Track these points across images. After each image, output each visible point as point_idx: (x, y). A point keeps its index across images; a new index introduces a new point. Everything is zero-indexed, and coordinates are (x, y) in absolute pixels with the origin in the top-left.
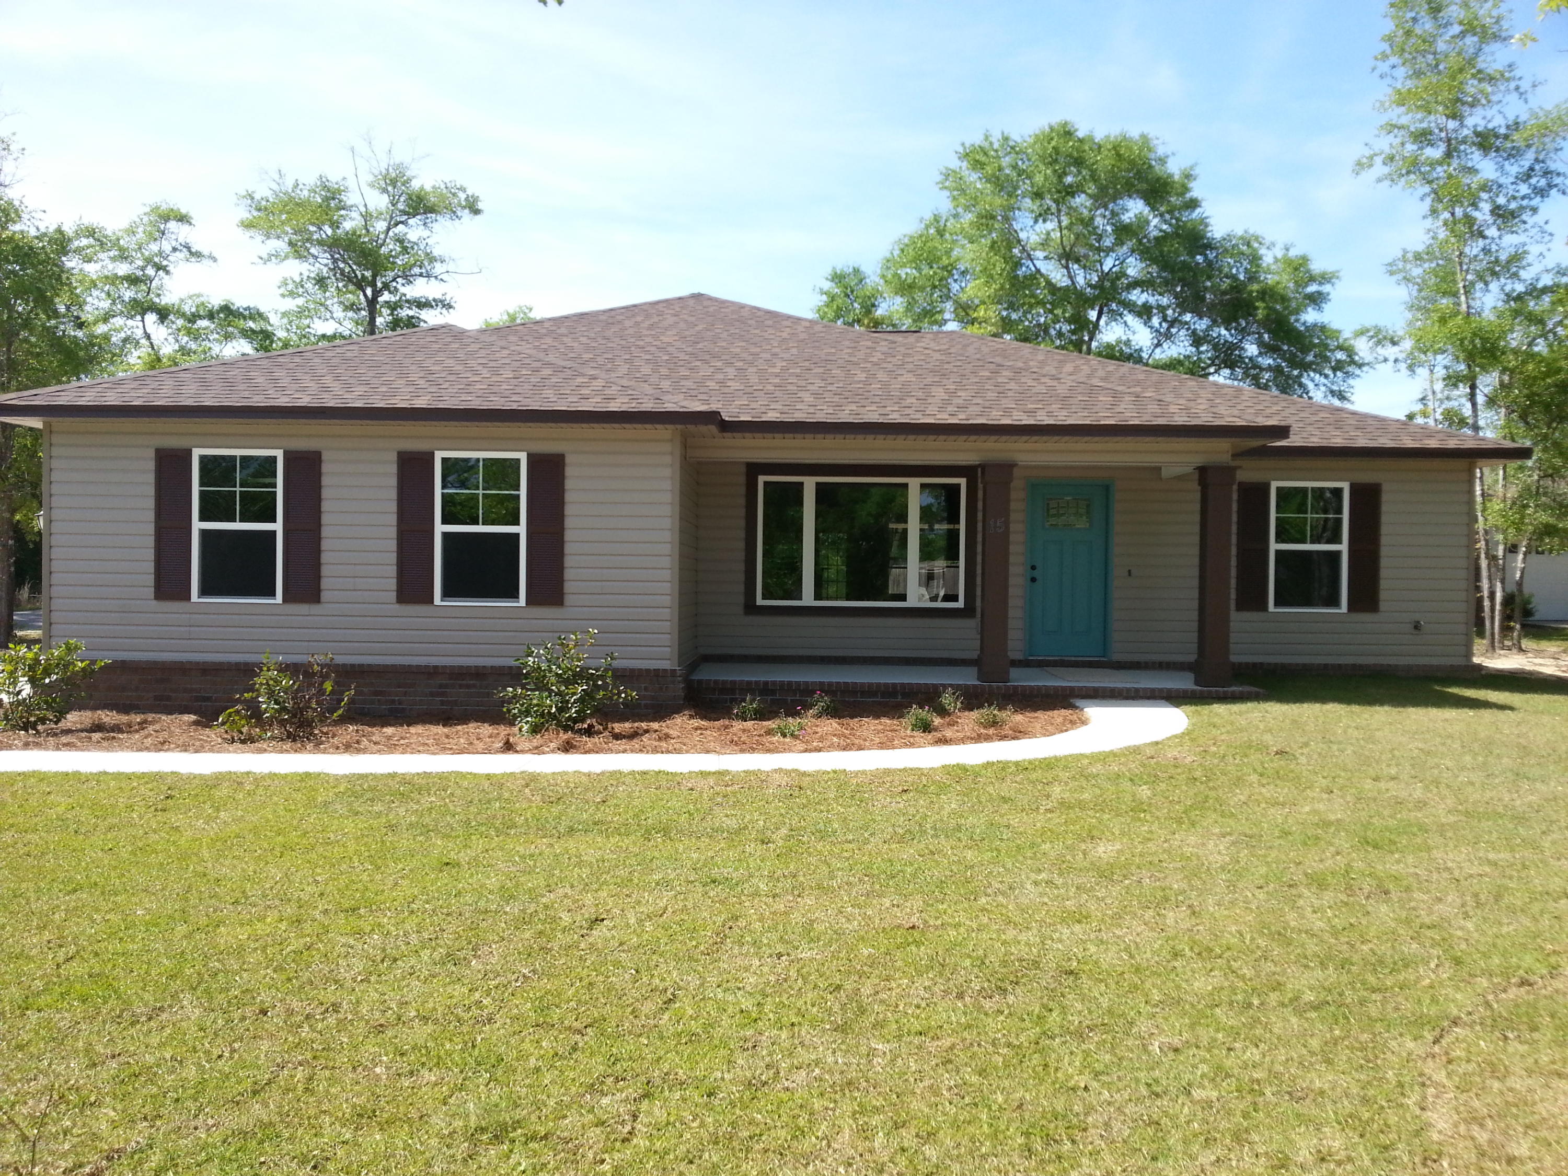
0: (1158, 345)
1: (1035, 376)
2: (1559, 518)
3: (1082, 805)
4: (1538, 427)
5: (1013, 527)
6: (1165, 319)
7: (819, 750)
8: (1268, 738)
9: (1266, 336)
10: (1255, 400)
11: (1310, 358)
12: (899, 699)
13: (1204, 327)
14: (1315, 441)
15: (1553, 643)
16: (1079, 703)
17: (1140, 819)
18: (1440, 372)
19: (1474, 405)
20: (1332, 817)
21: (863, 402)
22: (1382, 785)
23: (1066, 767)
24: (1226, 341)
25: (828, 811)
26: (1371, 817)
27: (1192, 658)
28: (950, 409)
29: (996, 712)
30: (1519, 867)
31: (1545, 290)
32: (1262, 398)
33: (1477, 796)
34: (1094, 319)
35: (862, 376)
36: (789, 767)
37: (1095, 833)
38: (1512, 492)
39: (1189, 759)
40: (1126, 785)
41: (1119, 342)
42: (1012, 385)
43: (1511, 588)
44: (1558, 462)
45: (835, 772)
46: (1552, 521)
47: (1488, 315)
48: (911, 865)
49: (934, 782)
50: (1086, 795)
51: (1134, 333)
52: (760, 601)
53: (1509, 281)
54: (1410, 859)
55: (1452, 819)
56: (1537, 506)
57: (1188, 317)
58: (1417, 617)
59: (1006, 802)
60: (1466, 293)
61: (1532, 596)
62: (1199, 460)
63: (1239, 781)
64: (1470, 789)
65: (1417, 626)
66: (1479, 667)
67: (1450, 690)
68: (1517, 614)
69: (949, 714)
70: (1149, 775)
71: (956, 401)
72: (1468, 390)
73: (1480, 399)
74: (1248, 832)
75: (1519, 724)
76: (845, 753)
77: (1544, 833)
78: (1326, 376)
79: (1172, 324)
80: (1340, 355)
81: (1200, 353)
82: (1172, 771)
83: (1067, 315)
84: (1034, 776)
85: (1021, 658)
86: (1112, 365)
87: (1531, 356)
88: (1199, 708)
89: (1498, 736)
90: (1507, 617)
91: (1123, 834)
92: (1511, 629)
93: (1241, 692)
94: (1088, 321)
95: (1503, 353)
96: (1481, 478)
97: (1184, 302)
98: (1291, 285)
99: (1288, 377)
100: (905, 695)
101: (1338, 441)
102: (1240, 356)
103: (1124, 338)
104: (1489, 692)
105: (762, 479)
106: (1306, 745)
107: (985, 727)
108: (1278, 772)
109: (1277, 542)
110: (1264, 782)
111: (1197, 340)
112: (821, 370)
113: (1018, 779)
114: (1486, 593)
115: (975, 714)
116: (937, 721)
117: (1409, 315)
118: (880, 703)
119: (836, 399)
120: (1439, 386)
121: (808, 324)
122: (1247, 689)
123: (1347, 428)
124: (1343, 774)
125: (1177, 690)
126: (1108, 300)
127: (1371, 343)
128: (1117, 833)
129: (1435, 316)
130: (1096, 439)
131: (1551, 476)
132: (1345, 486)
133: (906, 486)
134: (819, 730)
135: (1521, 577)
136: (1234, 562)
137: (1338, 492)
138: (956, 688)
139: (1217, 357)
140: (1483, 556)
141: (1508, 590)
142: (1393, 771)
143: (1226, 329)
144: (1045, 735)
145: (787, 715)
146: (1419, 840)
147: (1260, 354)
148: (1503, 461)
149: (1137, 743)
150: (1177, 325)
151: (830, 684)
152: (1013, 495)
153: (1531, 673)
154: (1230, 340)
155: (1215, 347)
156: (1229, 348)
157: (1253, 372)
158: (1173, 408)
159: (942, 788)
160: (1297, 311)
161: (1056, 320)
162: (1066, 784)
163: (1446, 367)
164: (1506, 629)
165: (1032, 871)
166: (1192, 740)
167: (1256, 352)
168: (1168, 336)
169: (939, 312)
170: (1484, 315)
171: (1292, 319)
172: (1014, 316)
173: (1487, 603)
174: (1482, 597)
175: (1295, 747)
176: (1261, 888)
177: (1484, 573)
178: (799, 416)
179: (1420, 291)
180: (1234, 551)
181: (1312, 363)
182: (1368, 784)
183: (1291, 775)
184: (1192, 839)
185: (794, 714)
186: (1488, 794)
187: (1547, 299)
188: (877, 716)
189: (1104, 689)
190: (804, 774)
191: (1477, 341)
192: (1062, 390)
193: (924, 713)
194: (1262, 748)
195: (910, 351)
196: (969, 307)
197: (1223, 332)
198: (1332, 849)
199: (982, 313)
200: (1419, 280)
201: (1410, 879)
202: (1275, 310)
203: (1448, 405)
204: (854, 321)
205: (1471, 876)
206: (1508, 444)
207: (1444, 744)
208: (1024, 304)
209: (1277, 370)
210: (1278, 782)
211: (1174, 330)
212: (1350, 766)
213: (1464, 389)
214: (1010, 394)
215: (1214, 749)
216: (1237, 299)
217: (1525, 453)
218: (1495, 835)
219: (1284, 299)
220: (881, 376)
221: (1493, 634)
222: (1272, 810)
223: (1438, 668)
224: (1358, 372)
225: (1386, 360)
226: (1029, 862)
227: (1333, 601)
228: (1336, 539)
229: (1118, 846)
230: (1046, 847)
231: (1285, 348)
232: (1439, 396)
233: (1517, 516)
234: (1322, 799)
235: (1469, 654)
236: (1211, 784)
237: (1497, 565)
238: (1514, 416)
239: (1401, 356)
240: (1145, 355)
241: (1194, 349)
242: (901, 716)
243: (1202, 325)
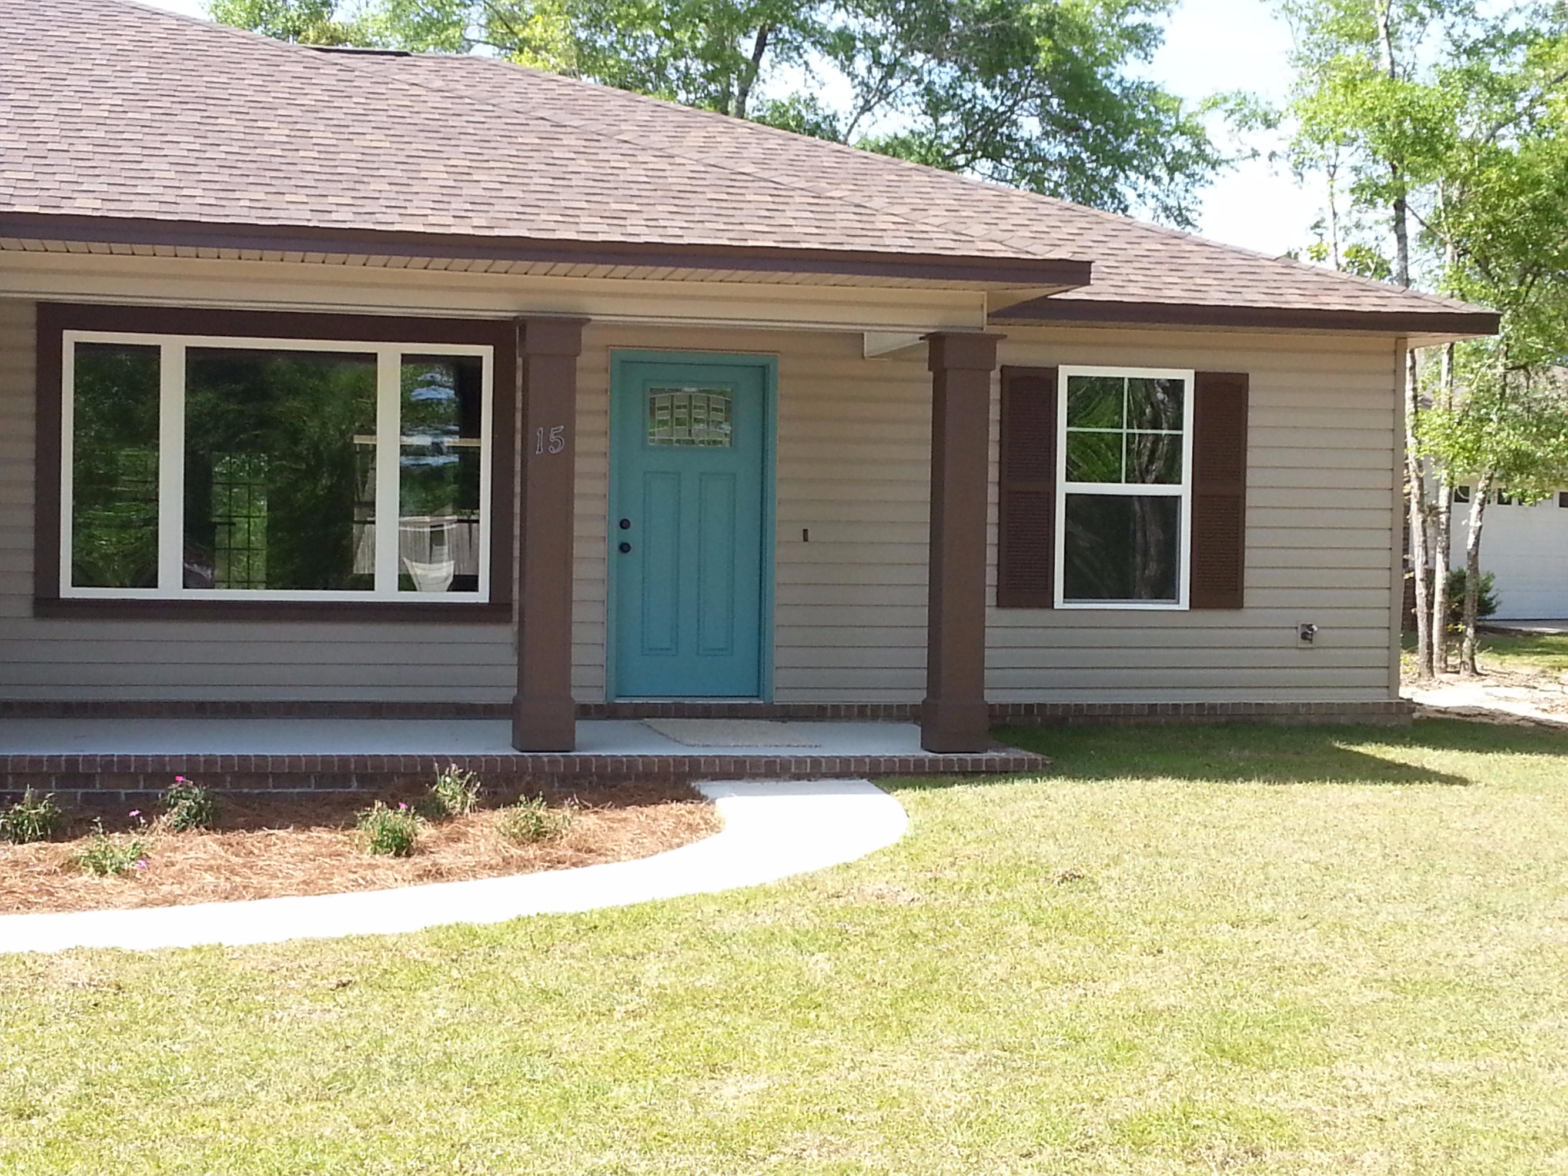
0: (867, 108)
1: (625, 148)
2: (1538, 439)
3: (699, 999)
4: (1504, 281)
5: (581, 444)
6: (876, 60)
7: (171, 901)
8: (1048, 848)
9: (1055, 101)
10: (1032, 214)
11: (1130, 146)
12: (354, 788)
13: (947, 80)
14: (1135, 293)
15: (1525, 659)
16: (706, 788)
17: (806, 1024)
18: (1346, 179)
19: (1402, 238)
20: (1161, 1003)
21: (281, 185)
22: (1248, 934)
23: (672, 921)
24: (985, 109)
25: (174, 1037)
26: (1228, 999)
27: (919, 697)
28: (457, 204)
29: (541, 813)
30: (1487, 1087)
31: (1516, 39)
32: (1043, 210)
33: (1411, 951)
34: (749, 55)
35: (281, 133)
36: (100, 944)
37: (719, 1057)
38: (1463, 394)
39: (906, 896)
40: (786, 954)
41: (795, 101)
42: (581, 164)
43: (1460, 563)
44: (1536, 342)
45: (198, 950)
46: (1526, 446)
47: (1425, 78)
48: (337, 1149)
49: (406, 962)
50: (707, 979)
51: (822, 85)
52: (67, 590)
53: (1459, 19)
54: (1297, 1082)
55: (1370, 996)
56: (1502, 419)
57: (917, 59)
58: (1306, 617)
59: (549, 999)
60: (1389, 35)
61: (1490, 577)
62: (932, 321)
63: (994, 938)
64: (1399, 936)
65: (1307, 634)
66: (1410, 706)
67: (1361, 749)
68: (1469, 609)
69: (450, 818)
70: (830, 931)
71: (468, 190)
72: (1392, 212)
73: (1413, 227)
74: (1007, 1039)
75: (1476, 810)
76: (228, 905)
77: (1525, 1016)
78: (1157, 181)
79: (890, 71)
80: (1182, 143)
81: (940, 128)
82: (872, 921)
83: (699, 44)
84: (608, 943)
85: (601, 701)
86: (775, 138)
87: (1495, 157)
88: (927, 794)
89: (1443, 834)
90: (1453, 616)
91: (774, 1055)
92: (1460, 636)
93: (1006, 761)
94: (738, 58)
95: (1449, 147)
96: (1413, 368)
97: (911, 31)
98: (1099, 10)
99: (1093, 179)
100: (365, 779)
101: (1175, 294)
102: (1009, 137)
103: (805, 94)
104: (1426, 750)
105: (70, 338)
106: (1117, 860)
107: (520, 843)
108: (1064, 917)
109: (1068, 479)
110: (1041, 936)
111: (935, 106)
112: (197, 117)
113: (576, 950)
114: (1419, 574)
115: (501, 817)
116: (425, 832)
117: (1293, 75)
118: (313, 797)
119: (224, 176)
120: (1343, 202)
121: (173, 24)
122: (1014, 754)
123: (1190, 271)
124: (1179, 916)
125: (890, 760)
126: (775, 20)
127: (1231, 123)
128: (763, 1053)
129: (1339, 77)
130: (741, 274)
131: (1524, 367)
132: (1188, 377)
133: (373, 357)
134: (178, 857)
135: (1476, 544)
136: (992, 514)
137: (1175, 388)
138: (466, 763)
139: (969, 137)
140: (1414, 507)
141: (1454, 568)
142: (1267, 907)
143: (986, 85)
144: (637, 855)
145: (110, 828)
146: (1312, 1042)
147: (1046, 134)
148: (1450, 337)
149: (811, 870)
150: (899, 73)
151: (210, 760)
152: (582, 381)
153: (1491, 715)
154: (993, 106)
155: (967, 118)
156: (990, 122)
157: (1031, 167)
158: (882, 222)
159: (424, 975)
160: (1107, 60)
161: (678, 54)
162: (671, 955)
163: (1357, 170)
164: (1452, 636)
165: (587, 1147)
166: (913, 858)
167: (1037, 131)
168: (884, 94)
169: (455, 24)
170: (1416, 78)
171: (1101, 71)
172: (602, 42)
173: (1420, 590)
174: (1413, 579)
175: (1096, 867)
176: (1029, 1155)
177: (1417, 537)
178: (141, 208)
179: (1312, 31)
180: (993, 494)
181: (1134, 154)
182: (1224, 935)
183: (1087, 921)
184: (904, 1062)
185: (127, 825)
186: (1430, 946)
187: (1520, 55)
188: (304, 825)
189: (755, 760)
190: (131, 957)
191: (1407, 125)
192: (676, 178)
193: (399, 818)
194: (1036, 868)
195: (382, 89)
196: (515, 19)
197: (981, 90)
198: (1160, 1067)
199: (538, 30)
200: (1310, 13)
201: (1299, 1121)
202: (1071, 56)
203: (1356, 237)
204: (286, 31)
205: (1404, 1110)
206: (1459, 307)
207: (1352, 852)
208: (619, 17)
209: (1074, 165)
210: (1065, 935)
211: (894, 83)
212: (1191, 901)
213: (1385, 211)
214: (576, 180)
215: (950, 874)
216: (1002, 28)
217: (1486, 324)
218: (1443, 1026)
219: (1085, 35)
220: (321, 133)
221: (1430, 646)
222: (1054, 994)
223: (1344, 708)
224: (1209, 174)
225: (1255, 154)
226: (585, 1126)
227: (1166, 589)
228: (1171, 475)
229: (762, 1084)
230: (622, 1092)
231: (1088, 125)
232: (1344, 221)
233: (1470, 437)
234: (1143, 966)
235: (1393, 683)
236: (944, 945)
237: (1436, 524)
238: (1468, 260)
239: (1282, 148)
240: (841, 127)
241: (929, 120)
242: (352, 825)
243: (943, 75)
